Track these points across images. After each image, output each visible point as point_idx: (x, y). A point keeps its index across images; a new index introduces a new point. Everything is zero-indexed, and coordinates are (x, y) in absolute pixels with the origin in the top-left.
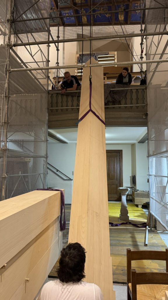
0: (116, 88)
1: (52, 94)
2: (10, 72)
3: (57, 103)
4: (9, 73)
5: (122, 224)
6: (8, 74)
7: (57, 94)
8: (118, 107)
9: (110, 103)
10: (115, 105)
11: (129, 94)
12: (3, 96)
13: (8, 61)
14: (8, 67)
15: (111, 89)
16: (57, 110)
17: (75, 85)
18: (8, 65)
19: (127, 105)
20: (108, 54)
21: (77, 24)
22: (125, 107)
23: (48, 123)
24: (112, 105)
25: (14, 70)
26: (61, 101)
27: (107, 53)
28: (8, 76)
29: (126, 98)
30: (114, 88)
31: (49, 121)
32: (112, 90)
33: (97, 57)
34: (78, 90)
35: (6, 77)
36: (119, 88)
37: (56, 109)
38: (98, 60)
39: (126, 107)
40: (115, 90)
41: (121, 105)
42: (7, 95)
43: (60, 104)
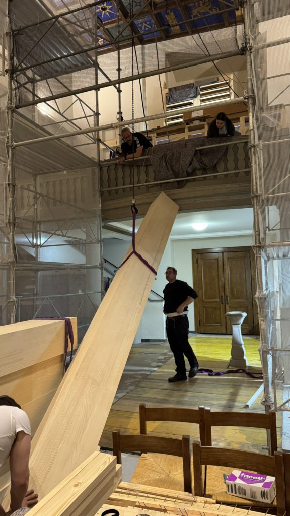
0: (207, 145)
1: (109, 166)
2: (14, 148)
3: (116, 179)
4: (12, 149)
5: (229, 372)
6: (10, 152)
7: (116, 164)
8: (213, 177)
9: (198, 172)
10: (207, 174)
11: (230, 151)
12: (6, 184)
13: (10, 132)
14: (10, 142)
15: (198, 148)
16: (117, 191)
17: (140, 148)
18: (10, 137)
19: (228, 172)
20: (218, 80)
21: (164, 38)
22: (224, 175)
23: (102, 213)
24: (202, 175)
25: (18, 144)
26: (122, 176)
27: (216, 80)
28: (10, 154)
29: (226, 161)
30: (203, 145)
31: (103, 210)
32: (199, 150)
33: (199, 89)
34: (145, 156)
35: (8, 155)
36: (213, 144)
37: (115, 190)
38: (201, 93)
39: (226, 176)
40: (205, 149)
41: (217, 172)
42: (10, 182)
43: (120, 181)
